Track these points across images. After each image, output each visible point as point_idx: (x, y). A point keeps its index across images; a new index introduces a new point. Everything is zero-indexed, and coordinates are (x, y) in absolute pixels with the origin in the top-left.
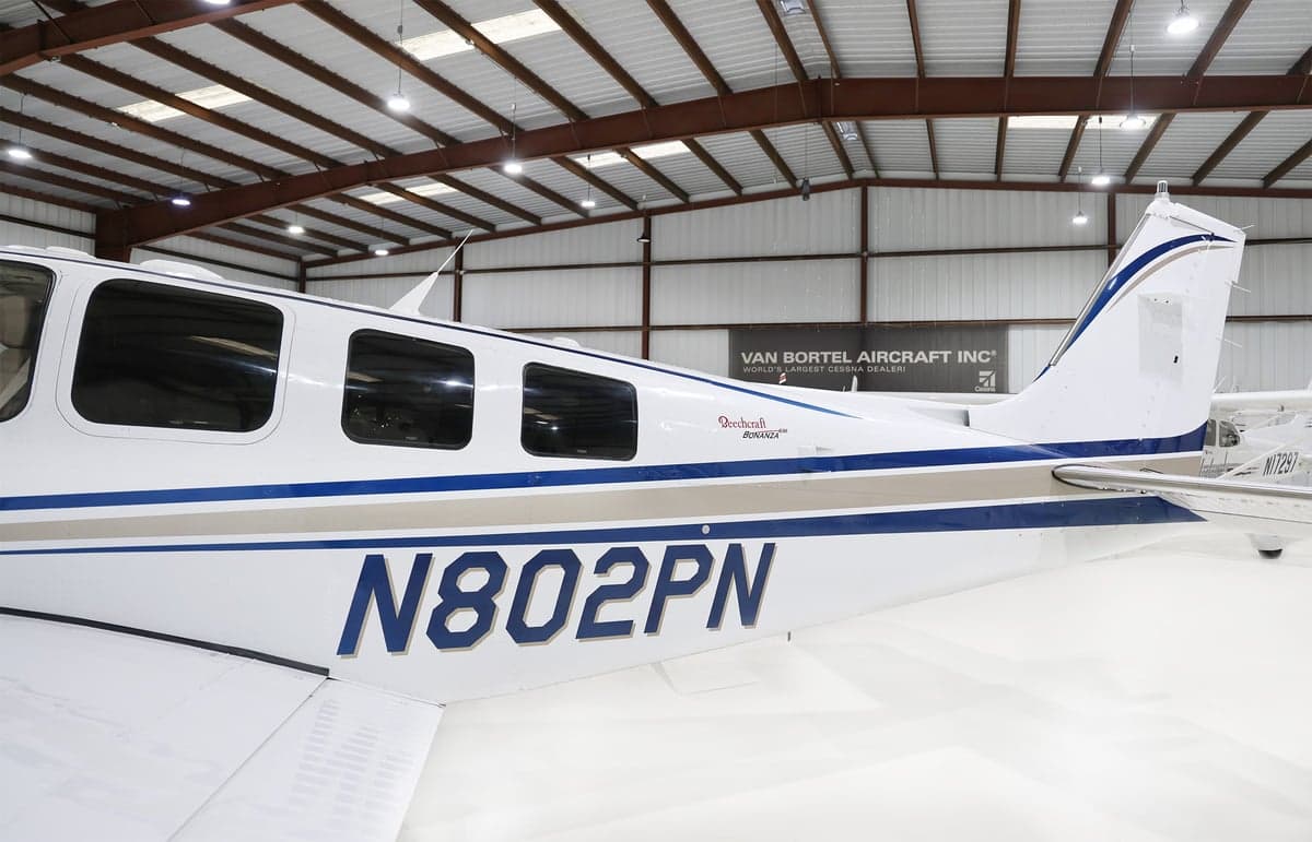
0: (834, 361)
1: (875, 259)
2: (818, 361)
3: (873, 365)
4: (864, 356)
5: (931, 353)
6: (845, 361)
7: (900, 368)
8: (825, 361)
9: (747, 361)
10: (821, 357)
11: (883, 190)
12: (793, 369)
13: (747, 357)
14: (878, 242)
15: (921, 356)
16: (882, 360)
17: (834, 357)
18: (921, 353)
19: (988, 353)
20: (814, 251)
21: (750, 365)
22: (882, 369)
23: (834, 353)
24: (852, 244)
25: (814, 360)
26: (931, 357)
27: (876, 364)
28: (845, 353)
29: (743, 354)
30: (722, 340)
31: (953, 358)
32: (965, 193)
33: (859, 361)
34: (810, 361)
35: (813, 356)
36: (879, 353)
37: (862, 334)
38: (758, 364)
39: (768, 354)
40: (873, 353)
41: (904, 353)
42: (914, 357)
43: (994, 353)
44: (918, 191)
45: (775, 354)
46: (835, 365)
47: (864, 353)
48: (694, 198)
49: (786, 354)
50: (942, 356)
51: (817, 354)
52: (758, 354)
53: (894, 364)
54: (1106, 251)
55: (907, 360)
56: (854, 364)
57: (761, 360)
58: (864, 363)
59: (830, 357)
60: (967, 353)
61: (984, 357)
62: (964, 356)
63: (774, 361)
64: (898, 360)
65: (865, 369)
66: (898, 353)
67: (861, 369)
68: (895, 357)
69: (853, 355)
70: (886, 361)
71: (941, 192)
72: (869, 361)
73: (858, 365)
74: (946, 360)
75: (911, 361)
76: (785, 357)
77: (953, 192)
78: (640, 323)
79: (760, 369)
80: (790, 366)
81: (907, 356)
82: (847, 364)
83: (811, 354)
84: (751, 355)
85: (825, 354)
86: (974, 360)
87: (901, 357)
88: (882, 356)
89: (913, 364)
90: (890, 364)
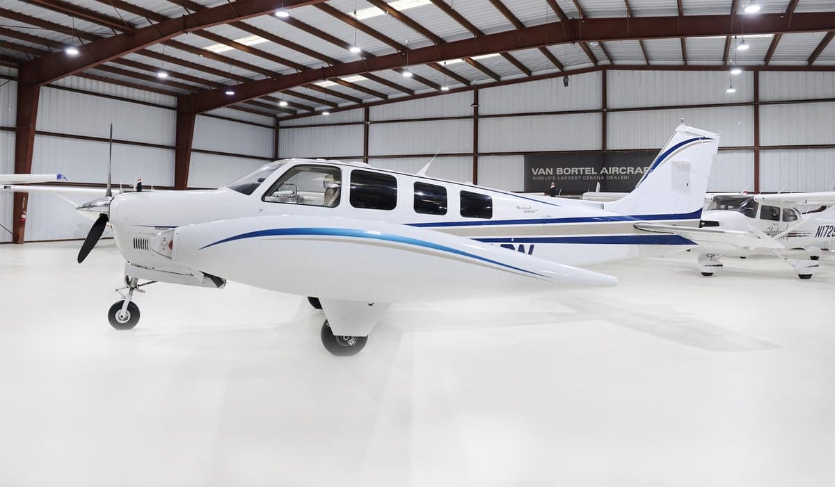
0: (586, 173)
1: (611, 113)
2: (577, 173)
3: (610, 175)
4: (604, 170)
5: (644, 168)
6: (593, 173)
7: (626, 177)
8: (582, 173)
9: (535, 173)
10: (579, 171)
11: (615, 72)
12: (562, 178)
13: (535, 171)
14: (612, 103)
15: (639, 170)
17: (586, 171)
18: (639, 168)
21: (537, 176)
22: (616, 178)
23: (587, 169)
24: (597, 104)
25: (574, 173)
27: (612, 174)
28: (593, 169)
29: (533, 170)
30: (521, 160)
32: (666, 73)
33: (601, 173)
34: (572, 173)
35: (574, 170)
36: (614, 168)
37: (604, 157)
38: (542, 175)
39: (547, 169)
40: (610, 168)
41: (628, 168)
42: (634, 171)
44: (637, 72)
45: (552, 169)
46: (587, 175)
47: (605, 168)
48: (504, 79)
49: (558, 169)
51: (577, 169)
52: (542, 169)
53: (622, 175)
54: (753, 106)
55: (630, 172)
56: (599, 175)
57: (544, 172)
58: (604, 175)
59: (584, 171)
63: (551, 173)
64: (625, 172)
65: (605, 178)
66: (625, 168)
67: (602, 177)
68: (623, 171)
69: (598, 170)
70: (618, 173)
71: (651, 72)
72: (607, 173)
73: (601, 175)
75: (633, 173)
76: (558, 171)
77: (658, 72)
78: (472, 151)
79: (542, 178)
80: (560, 176)
81: (630, 170)
82: (595, 175)
83: (573, 169)
84: (537, 170)
85: (582, 169)
87: (627, 171)
88: (615, 170)
89: (634, 175)
90: (620, 175)
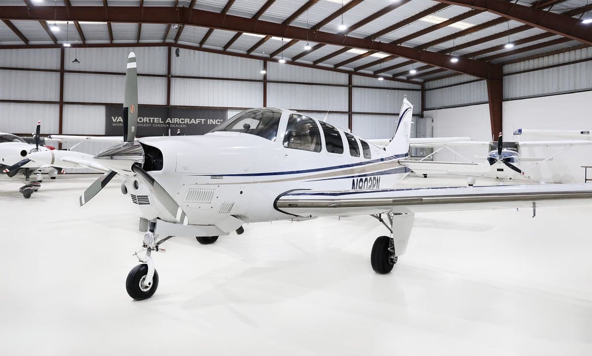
0: (155, 122)
1: (174, 78)
2: (148, 122)
3: (172, 124)
5: (197, 120)
6: (160, 122)
7: (184, 126)
8: (152, 122)
9: (114, 121)
10: (150, 120)
11: (177, 49)
13: (115, 119)
14: (174, 71)
15: (193, 121)
16: (177, 122)
17: (155, 120)
19: (219, 120)
20: (146, 72)
21: (116, 122)
22: (177, 126)
23: (155, 118)
24: (163, 70)
25: (146, 121)
26: (197, 122)
27: (174, 124)
28: (160, 119)
29: (113, 118)
30: (102, 111)
31: (206, 122)
32: (211, 54)
33: (166, 122)
34: (145, 122)
36: (175, 119)
37: (168, 110)
38: (120, 122)
40: (173, 119)
41: (186, 119)
42: (190, 122)
43: (222, 120)
44: (192, 51)
47: (169, 119)
50: (201, 121)
51: (148, 119)
52: (120, 118)
53: (181, 124)
54: (263, 83)
55: (187, 122)
56: (165, 123)
57: (121, 120)
58: (169, 123)
59: (153, 120)
60: (211, 120)
61: (218, 122)
62: (210, 121)
65: (169, 126)
66: (183, 119)
67: (167, 126)
68: (182, 121)
69: (164, 120)
70: (178, 122)
71: (202, 52)
72: (171, 122)
73: (166, 124)
74: (203, 123)
77: (206, 53)
81: (187, 121)
82: (162, 123)
83: (145, 118)
84: (116, 118)
85: (152, 119)
86: (214, 123)
87: (184, 121)
88: (176, 120)
89: (190, 124)
90: (180, 124)
